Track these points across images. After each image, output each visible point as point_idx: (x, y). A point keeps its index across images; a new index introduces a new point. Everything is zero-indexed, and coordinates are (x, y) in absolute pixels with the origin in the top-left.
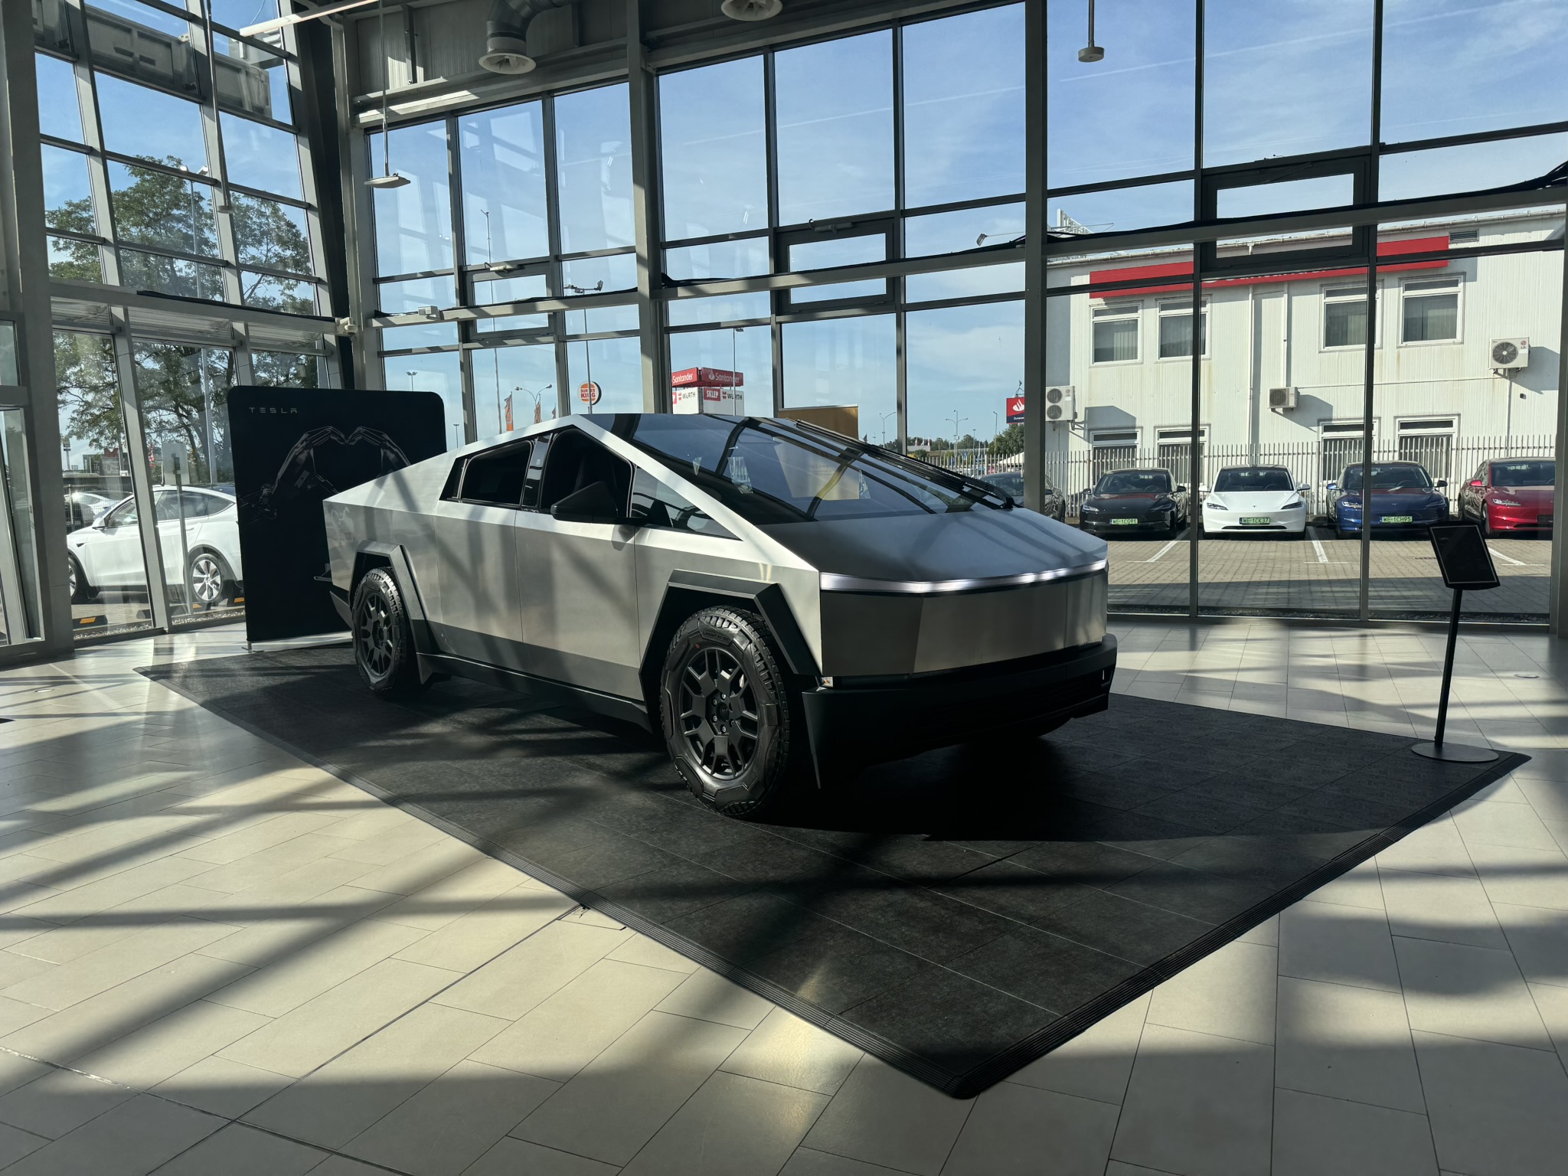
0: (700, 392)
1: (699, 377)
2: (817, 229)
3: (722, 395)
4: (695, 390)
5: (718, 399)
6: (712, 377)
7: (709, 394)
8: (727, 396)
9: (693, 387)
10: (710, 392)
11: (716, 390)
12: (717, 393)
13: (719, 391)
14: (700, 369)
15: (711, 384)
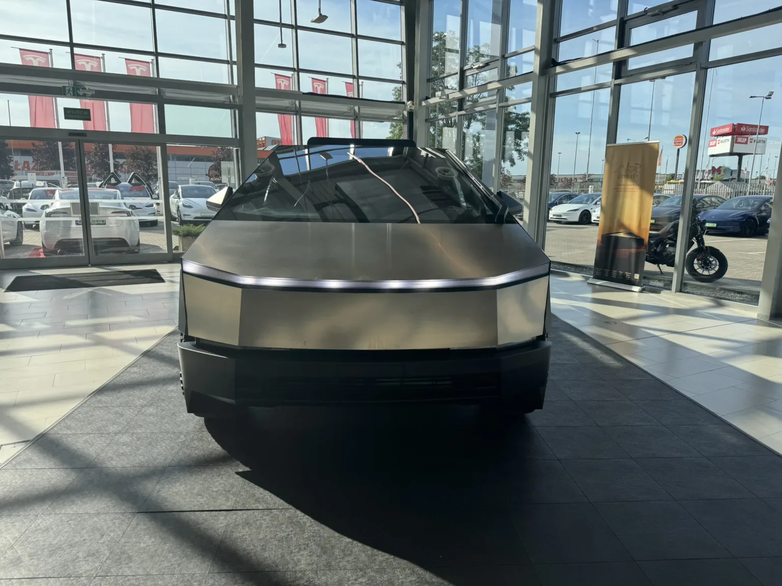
0: (733, 139)
1: (734, 129)
2: (649, 14)
3: (749, 140)
4: (730, 137)
5: (746, 143)
6: (743, 129)
7: (739, 140)
8: (753, 141)
9: (729, 135)
10: (740, 139)
11: (745, 137)
12: (746, 139)
13: (747, 138)
14: (735, 124)
15: (742, 134)
